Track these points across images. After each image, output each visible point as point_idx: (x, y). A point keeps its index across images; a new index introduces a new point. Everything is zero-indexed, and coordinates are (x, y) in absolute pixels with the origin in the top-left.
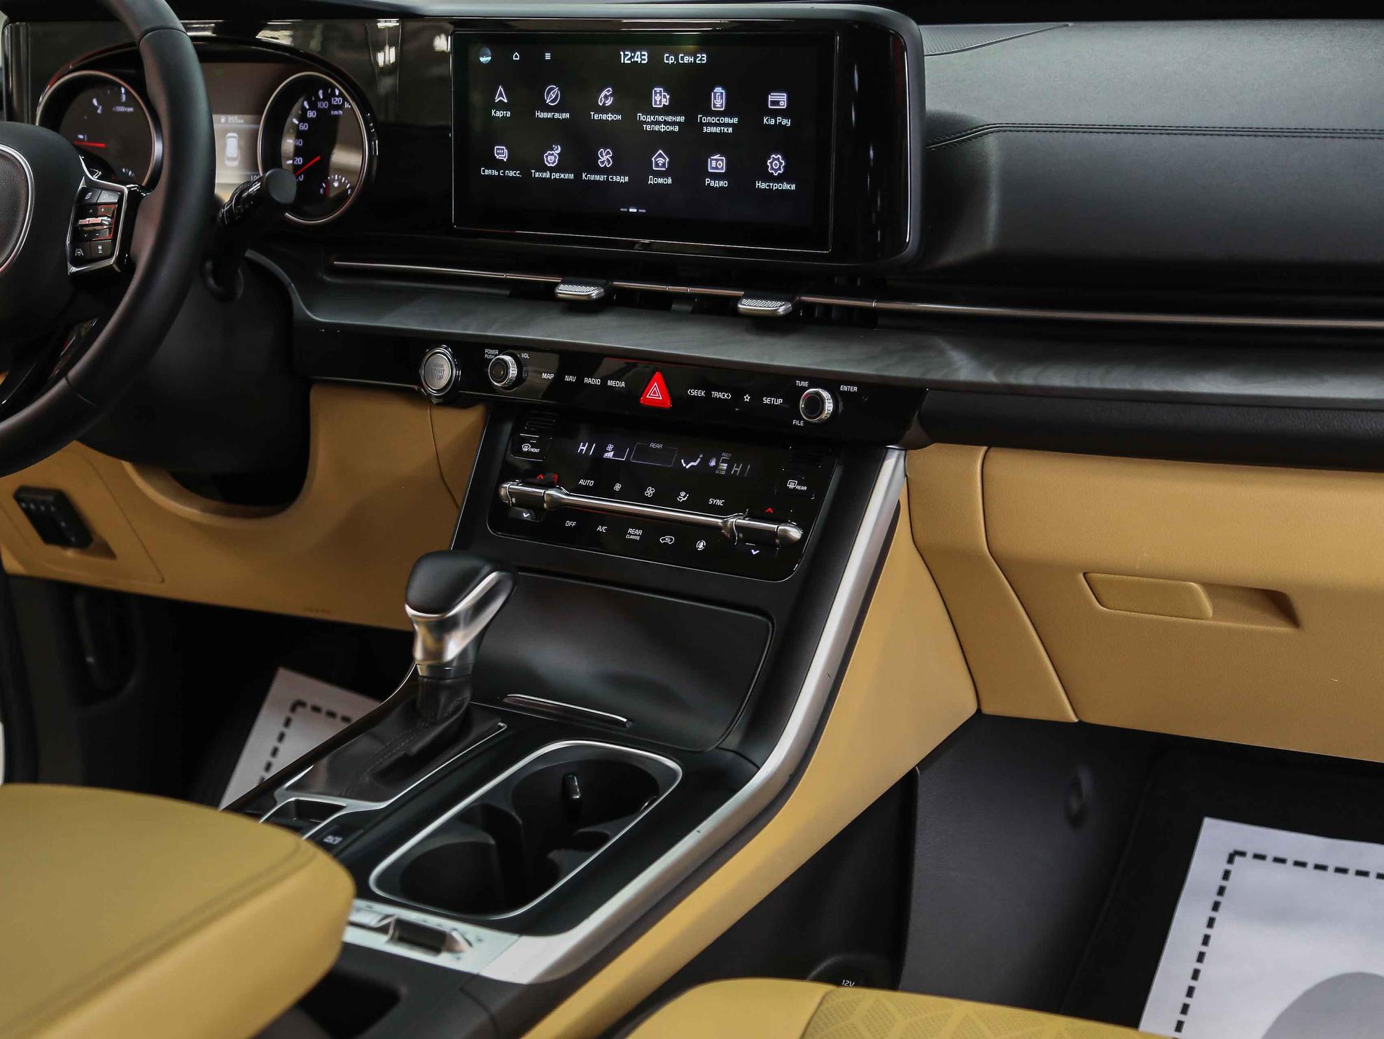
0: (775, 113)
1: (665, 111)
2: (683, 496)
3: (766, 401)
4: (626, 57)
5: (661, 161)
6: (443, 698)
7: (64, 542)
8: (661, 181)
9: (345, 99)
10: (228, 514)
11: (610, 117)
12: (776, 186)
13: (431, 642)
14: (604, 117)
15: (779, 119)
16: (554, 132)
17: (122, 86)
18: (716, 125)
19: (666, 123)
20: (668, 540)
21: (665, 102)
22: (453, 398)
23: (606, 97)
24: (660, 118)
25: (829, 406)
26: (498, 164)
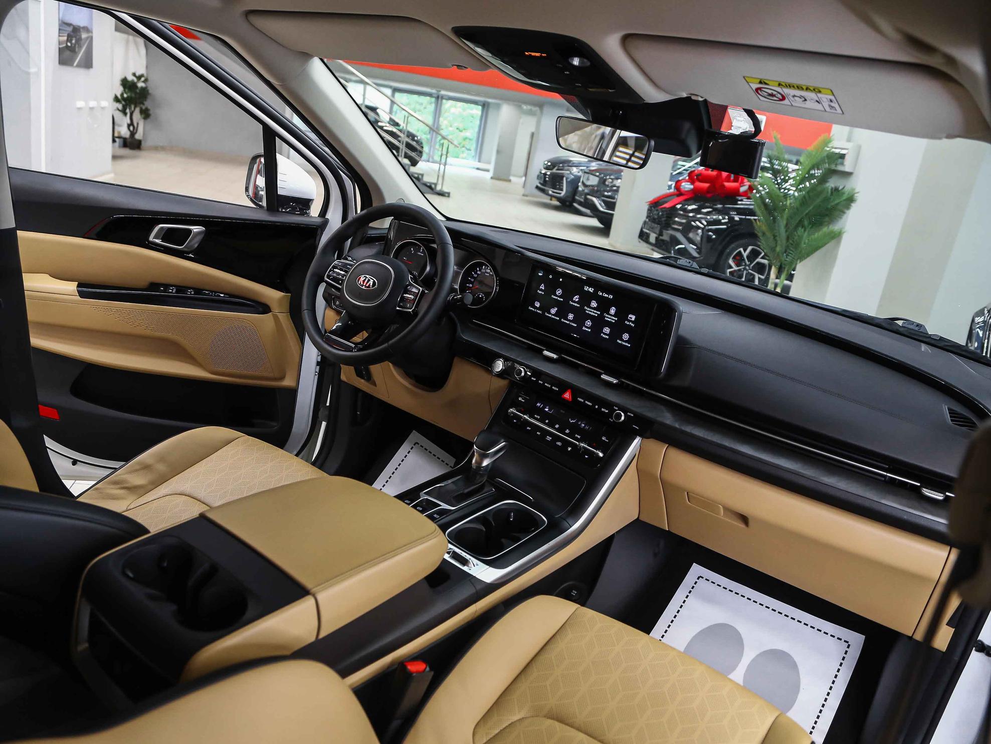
0: (629, 321)
1: (594, 309)
2: (567, 431)
3: (603, 410)
4: (586, 288)
5: (588, 323)
6: (478, 477)
7: (362, 377)
8: (587, 329)
9: (491, 271)
10: (416, 387)
11: (576, 305)
12: (624, 343)
13: (478, 459)
14: (574, 304)
15: (631, 323)
16: (556, 303)
17: (421, 247)
18: (609, 318)
19: (593, 312)
20: (559, 444)
21: (595, 306)
22: (501, 375)
23: (576, 298)
24: (592, 310)
25: (623, 418)
26: (535, 308)
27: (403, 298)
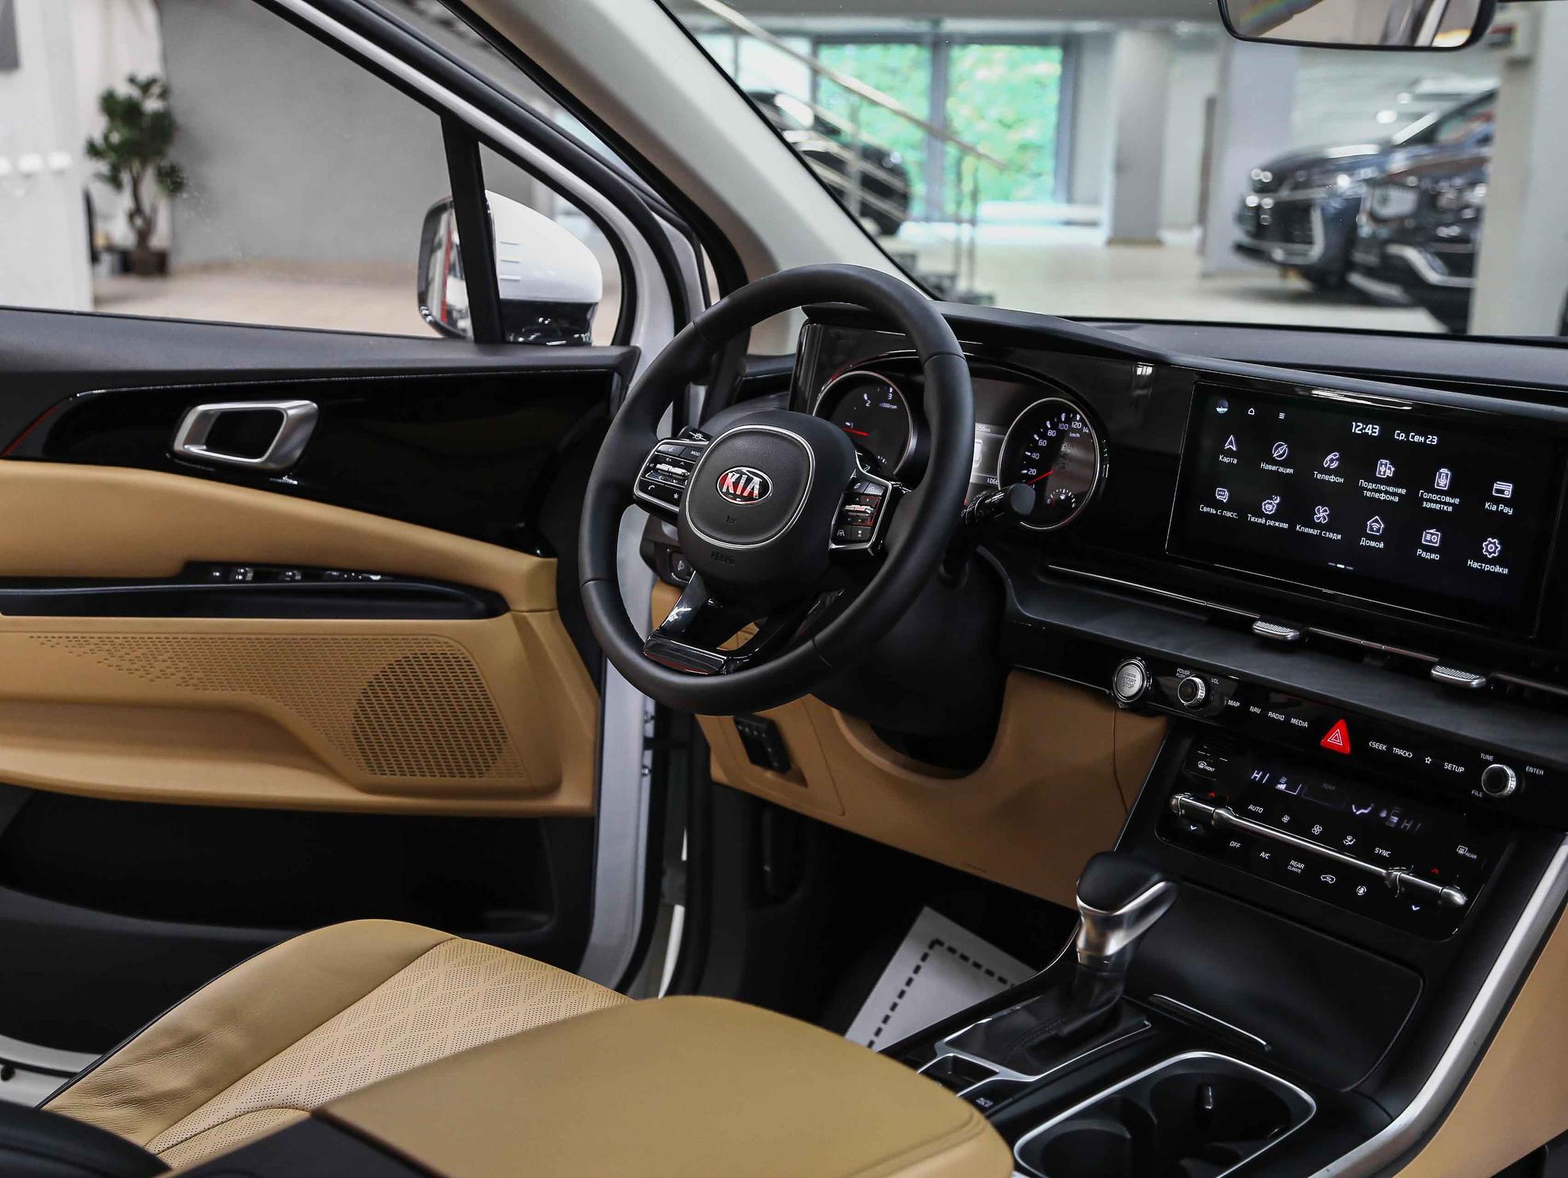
0: (1498, 501)
1: (1388, 481)
2: (1349, 841)
3: (1448, 766)
4: (1357, 428)
5: (1376, 526)
6: (1097, 989)
7: (767, 765)
8: (1373, 544)
9: (1085, 425)
10: (915, 770)
11: (1332, 478)
12: (1488, 568)
13: (1093, 934)
14: (1327, 478)
15: (1501, 507)
16: (1276, 484)
17: (889, 386)
18: (1436, 502)
19: (1386, 492)
20: (1329, 879)
21: (1389, 473)
22: (1140, 705)
23: (1331, 460)
24: (1382, 488)
25: (1512, 784)
26: (1218, 504)
27: (845, 519)
